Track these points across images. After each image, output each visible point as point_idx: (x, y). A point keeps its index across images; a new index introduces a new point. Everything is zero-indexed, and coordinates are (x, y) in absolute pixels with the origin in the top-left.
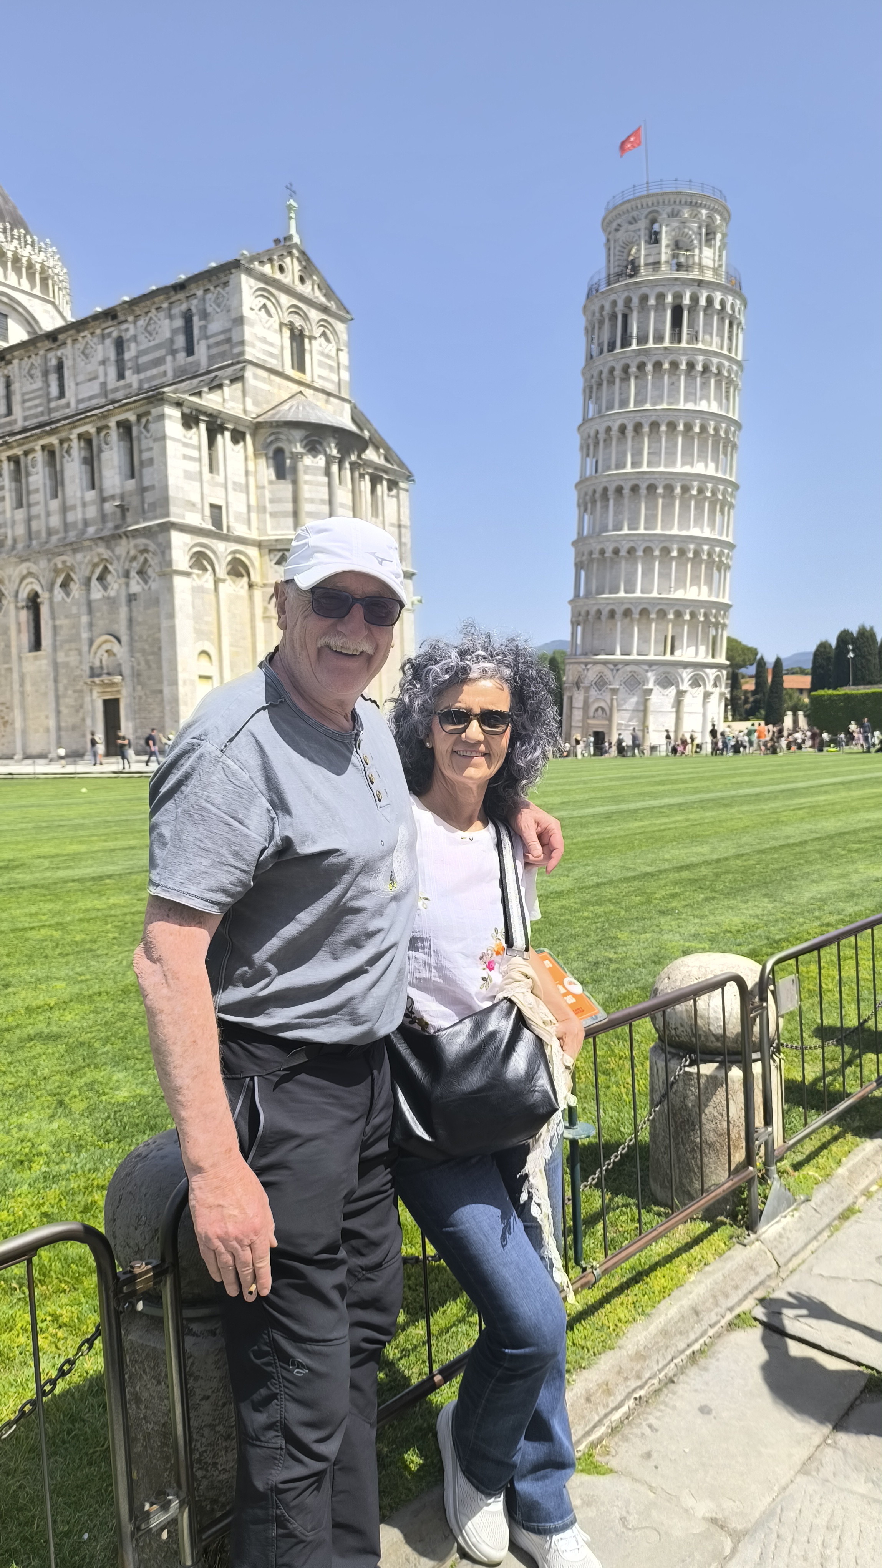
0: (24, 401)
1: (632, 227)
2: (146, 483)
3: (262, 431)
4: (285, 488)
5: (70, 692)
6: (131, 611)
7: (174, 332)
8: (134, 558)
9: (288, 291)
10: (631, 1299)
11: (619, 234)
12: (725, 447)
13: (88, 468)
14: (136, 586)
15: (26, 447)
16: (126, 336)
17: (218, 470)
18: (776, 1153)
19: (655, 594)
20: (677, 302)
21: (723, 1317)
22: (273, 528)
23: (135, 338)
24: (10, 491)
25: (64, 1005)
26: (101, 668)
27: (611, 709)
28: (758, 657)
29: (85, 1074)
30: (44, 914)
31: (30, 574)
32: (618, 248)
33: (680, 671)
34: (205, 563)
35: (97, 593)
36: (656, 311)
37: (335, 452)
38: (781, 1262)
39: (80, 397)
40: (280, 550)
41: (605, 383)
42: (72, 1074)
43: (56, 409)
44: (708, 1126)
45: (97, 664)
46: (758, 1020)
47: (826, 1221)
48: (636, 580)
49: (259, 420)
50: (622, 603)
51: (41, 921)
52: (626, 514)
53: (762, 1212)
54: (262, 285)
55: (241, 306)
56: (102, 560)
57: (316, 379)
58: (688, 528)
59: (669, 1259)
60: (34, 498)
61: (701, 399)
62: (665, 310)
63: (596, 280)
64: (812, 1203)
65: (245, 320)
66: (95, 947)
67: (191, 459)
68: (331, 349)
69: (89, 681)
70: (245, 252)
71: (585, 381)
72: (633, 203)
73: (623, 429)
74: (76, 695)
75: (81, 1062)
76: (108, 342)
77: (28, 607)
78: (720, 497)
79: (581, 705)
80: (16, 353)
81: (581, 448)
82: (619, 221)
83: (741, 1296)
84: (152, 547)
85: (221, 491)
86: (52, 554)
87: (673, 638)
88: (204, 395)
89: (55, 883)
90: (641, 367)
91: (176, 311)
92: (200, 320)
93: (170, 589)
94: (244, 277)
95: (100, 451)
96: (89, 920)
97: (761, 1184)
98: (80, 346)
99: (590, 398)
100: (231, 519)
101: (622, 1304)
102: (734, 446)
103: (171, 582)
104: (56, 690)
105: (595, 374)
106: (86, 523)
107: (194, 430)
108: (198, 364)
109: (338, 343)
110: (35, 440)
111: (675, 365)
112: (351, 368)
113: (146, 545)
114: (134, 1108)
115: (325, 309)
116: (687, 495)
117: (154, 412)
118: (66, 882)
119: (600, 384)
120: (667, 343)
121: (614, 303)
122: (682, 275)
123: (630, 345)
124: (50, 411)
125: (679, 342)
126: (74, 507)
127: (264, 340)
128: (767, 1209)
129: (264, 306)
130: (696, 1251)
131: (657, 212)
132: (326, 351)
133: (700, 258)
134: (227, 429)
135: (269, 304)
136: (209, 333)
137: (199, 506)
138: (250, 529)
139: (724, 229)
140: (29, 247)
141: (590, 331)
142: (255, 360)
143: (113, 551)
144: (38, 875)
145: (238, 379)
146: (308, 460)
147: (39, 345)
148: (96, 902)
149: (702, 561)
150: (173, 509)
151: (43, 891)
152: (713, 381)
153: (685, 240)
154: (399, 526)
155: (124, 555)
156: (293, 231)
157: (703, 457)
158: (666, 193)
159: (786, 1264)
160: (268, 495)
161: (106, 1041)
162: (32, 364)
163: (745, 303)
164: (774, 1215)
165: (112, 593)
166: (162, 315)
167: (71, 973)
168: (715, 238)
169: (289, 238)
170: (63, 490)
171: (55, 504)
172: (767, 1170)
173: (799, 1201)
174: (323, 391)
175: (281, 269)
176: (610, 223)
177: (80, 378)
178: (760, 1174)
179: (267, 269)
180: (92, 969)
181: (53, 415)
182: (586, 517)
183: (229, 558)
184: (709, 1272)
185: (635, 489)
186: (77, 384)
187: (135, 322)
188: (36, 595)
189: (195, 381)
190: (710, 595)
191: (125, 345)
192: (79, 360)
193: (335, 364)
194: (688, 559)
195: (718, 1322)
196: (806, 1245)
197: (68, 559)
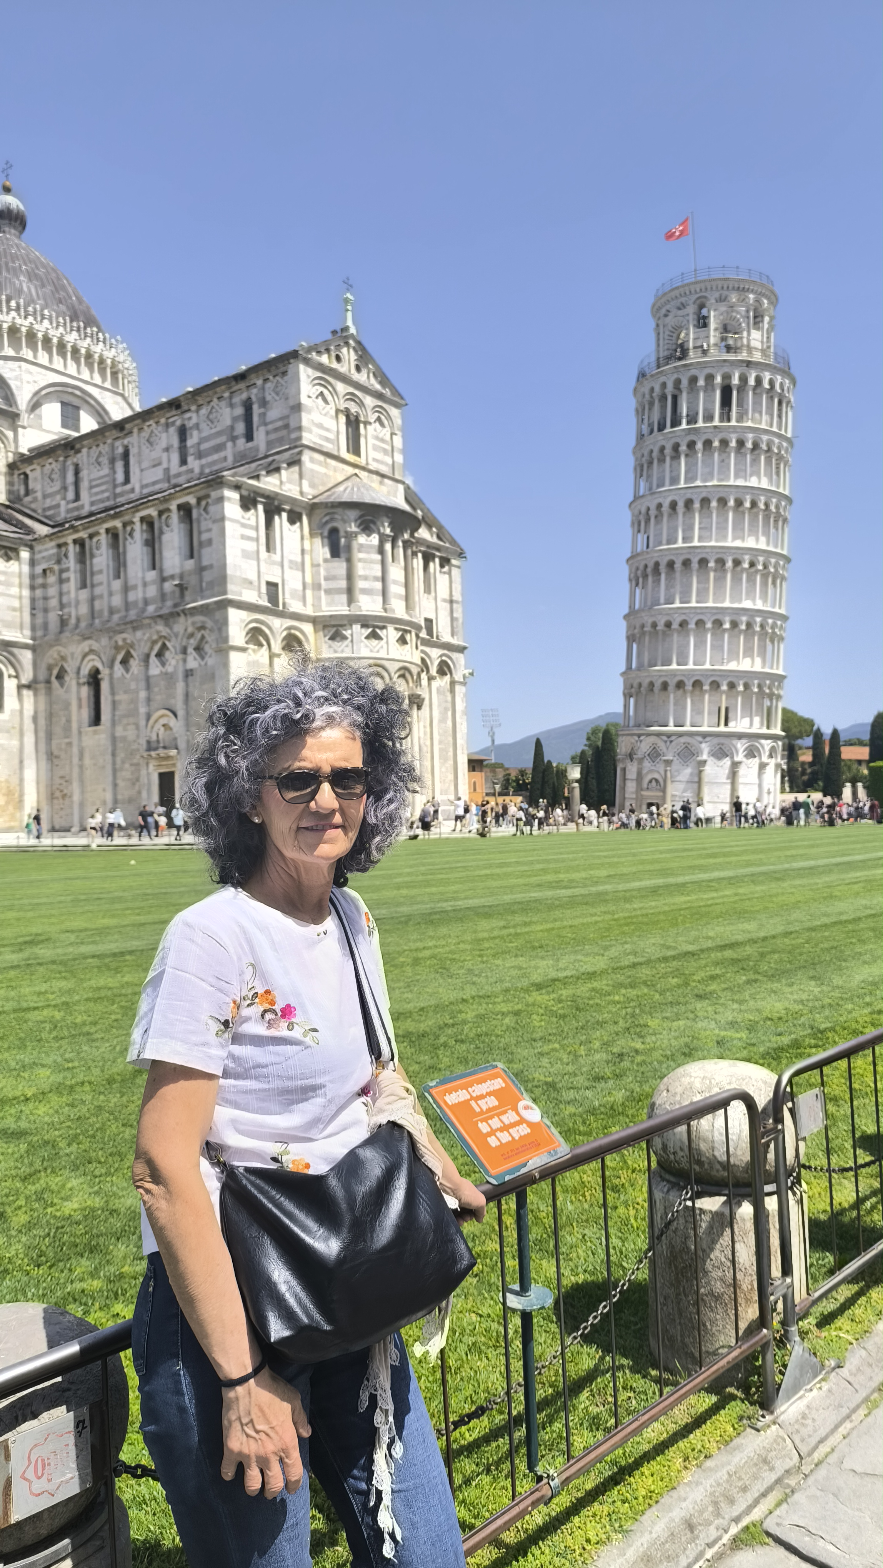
0: (91, 487)
1: (680, 313)
2: (205, 563)
3: (318, 511)
4: (340, 567)
5: (127, 766)
6: (187, 685)
7: (235, 419)
8: (191, 635)
9: (345, 379)
10: (606, 1509)
11: (668, 320)
12: (776, 521)
13: (150, 549)
14: (193, 662)
15: (91, 531)
16: (189, 424)
17: (275, 549)
18: (797, 1309)
19: (708, 666)
20: (727, 382)
21: (726, 1531)
22: (329, 604)
23: (197, 426)
24: (75, 572)
25: (42, 1096)
26: (158, 741)
27: (665, 781)
28: (815, 728)
29: (39, 1179)
30: (53, 993)
31: (92, 651)
32: (667, 333)
33: (734, 742)
34: (261, 638)
35: (155, 669)
36: (705, 391)
37: (388, 531)
38: (804, 1451)
39: (145, 482)
40: (334, 626)
41: (655, 462)
42: (24, 1179)
43: (121, 494)
44: (716, 1274)
45: (154, 738)
46: (772, 1146)
47: (863, 1394)
48: (688, 653)
49: (315, 501)
50: (675, 676)
51: (48, 1000)
52: (678, 588)
53: (780, 1385)
54: (319, 374)
55: (299, 393)
56: (161, 637)
57: (370, 461)
58: (740, 601)
59: (661, 1448)
60: (97, 579)
61: (751, 476)
62: (714, 390)
63: (645, 363)
64: (844, 1372)
65: (303, 407)
66: (93, 1030)
67: (249, 538)
68: (385, 433)
69: (145, 754)
70: (304, 343)
71: (636, 460)
72: (681, 290)
73: (673, 505)
74: (133, 768)
75: (38, 1165)
76: (172, 430)
77: (89, 683)
78: (772, 570)
79: (634, 776)
80: (85, 443)
81: (633, 524)
82: (668, 307)
83: (750, 1502)
84: (209, 624)
85: (277, 570)
86: (113, 632)
87: (727, 709)
88: (262, 478)
89: (74, 959)
90: (691, 445)
91: (238, 399)
92: (260, 407)
93: (226, 665)
94: (302, 367)
95: (161, 533)
96: (95, 1000)
97: (779, 1348)
98: (145, 434)
99: (641, 476)
100: (287, 596)
101: (594, 1515)
102: (785, 520)
103: (227, 657)
104: (114, 763)
105: (646, 453)
106: (146, 602)
107: (253, 511)
108: (257, 449)
109: (392, 427)
110: (100, 524)
111: (724, 443)
112: (404, 451)
113: (203, 622)
114: (78, 1223)
115: (379, 396)
116: (739, 569)
117: (214, 494)
118: (86, 958)
119: (650, 463)
120: (716, 422)
121: (664, 385)
122: (731, 357)
123: (680, 424)
124: (115, 496)
125: (729, 420)
126: (135, 587)
127: (320, 426)
128: (787, 1381)
129: (321, 394)
130: (695, 1437)
131: (705, 297)
132: (381, 435)
133: (749, 340)
134: (284, 510)
135: (326, 392)
136: (268, 420)
137: (256, 584)
138: (305, 605)
139: (772, 312)
140: (101, 344)
141: (640, 412)
142: (311, 445)
143: (171, 628)
144: (60, 951)
145: (296, 462)
146: (362, 539)
147: (107, 434)
148: (110, 980)
149: (754, 633)
150: (230, 587)
151: (61, 968)
152: (763, 458)
153: (734, 323)
154: (451, 602)
155: (182, 632)
156: (350, 323)
157: (753, 531)
158: (714, 280)
159: (810, 1454)
160: (323, 573)
161: (73, 1139)
162: (100, 453)
163: (794, 382)
164: (796, 1388)
165: (169, 669)
166: (223, 404)
167: (59, 1059)
168: (762, 321)
169: (346, 329)
170: (125, 571)
171: (117, 585)
172: (786, 1331)
173: (827, 1369)
174: (377, 473)
175: (338, 359)
176: (659, 308)
177: (145, 465)
178: (778, 1336)
179: (324, 359)
180: (82, 1055)
181: (118, 500)
182: (638, 591)
183: (285, 633)
184: (710, 1469)
185: (686, 563)
186: (142, 470)
187: (197, 411)
188: (97, 671)
189: (254, 465)
190: (763, 666)
191: (188, 433)
192: (144, 448)
193: (389, 448)
194: (741, 631)
195: (720, 1538)
196: (837, 1427)
197: (128, 636)
